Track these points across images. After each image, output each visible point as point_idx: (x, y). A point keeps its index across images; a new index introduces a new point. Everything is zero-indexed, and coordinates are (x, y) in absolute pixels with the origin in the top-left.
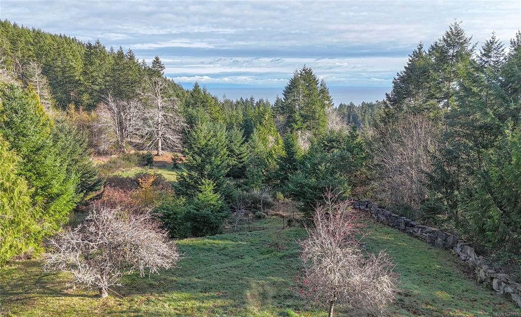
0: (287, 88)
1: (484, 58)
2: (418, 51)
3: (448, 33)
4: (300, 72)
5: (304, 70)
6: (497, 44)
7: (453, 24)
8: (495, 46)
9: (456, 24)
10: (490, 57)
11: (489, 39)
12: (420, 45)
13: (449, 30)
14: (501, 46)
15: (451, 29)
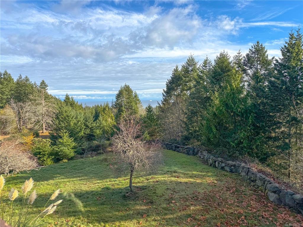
0: (117, 95)
1: (204, 68)
2: (176, 69)
3: (188, 60)
4: (123, 87)
5: (125, 86)
6: (209, 61)
7: (190, 56)
8: (208, 61)
9: (191, 55)
10: (206, 67)
11: (205, 58)
12: (177, 66)
13: (188, 58)
14: (211, 62)
15: (189, 58)
